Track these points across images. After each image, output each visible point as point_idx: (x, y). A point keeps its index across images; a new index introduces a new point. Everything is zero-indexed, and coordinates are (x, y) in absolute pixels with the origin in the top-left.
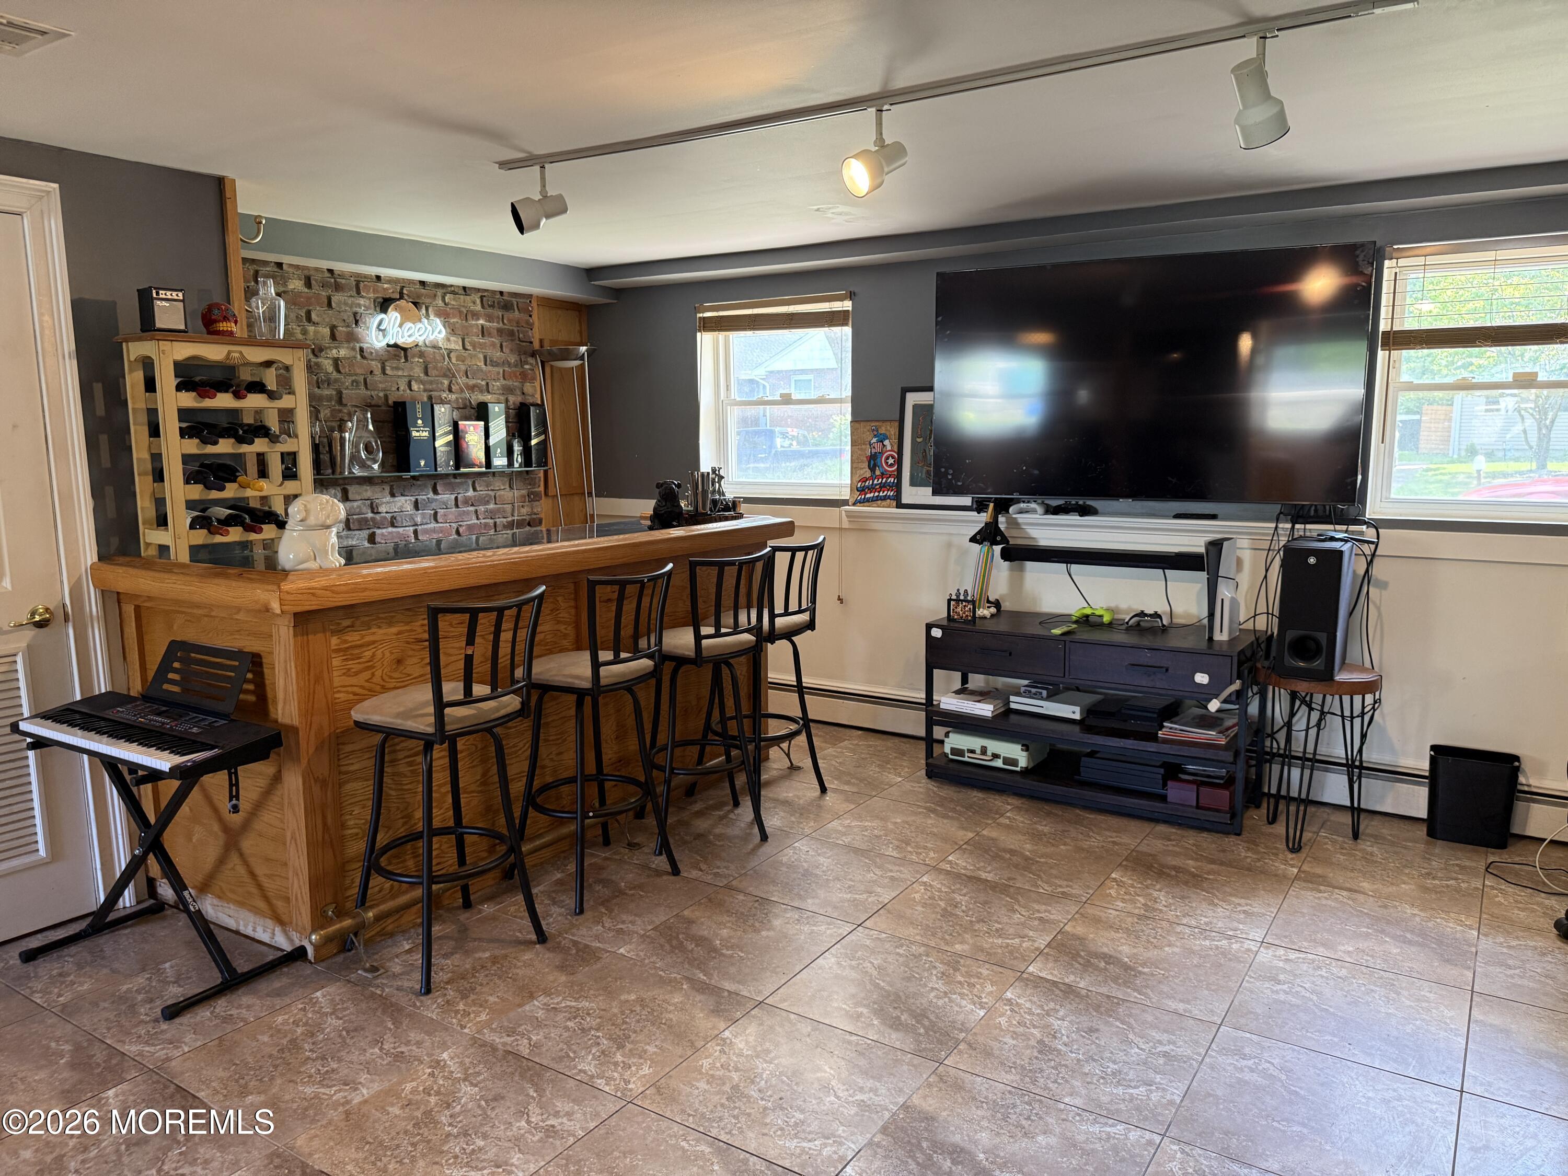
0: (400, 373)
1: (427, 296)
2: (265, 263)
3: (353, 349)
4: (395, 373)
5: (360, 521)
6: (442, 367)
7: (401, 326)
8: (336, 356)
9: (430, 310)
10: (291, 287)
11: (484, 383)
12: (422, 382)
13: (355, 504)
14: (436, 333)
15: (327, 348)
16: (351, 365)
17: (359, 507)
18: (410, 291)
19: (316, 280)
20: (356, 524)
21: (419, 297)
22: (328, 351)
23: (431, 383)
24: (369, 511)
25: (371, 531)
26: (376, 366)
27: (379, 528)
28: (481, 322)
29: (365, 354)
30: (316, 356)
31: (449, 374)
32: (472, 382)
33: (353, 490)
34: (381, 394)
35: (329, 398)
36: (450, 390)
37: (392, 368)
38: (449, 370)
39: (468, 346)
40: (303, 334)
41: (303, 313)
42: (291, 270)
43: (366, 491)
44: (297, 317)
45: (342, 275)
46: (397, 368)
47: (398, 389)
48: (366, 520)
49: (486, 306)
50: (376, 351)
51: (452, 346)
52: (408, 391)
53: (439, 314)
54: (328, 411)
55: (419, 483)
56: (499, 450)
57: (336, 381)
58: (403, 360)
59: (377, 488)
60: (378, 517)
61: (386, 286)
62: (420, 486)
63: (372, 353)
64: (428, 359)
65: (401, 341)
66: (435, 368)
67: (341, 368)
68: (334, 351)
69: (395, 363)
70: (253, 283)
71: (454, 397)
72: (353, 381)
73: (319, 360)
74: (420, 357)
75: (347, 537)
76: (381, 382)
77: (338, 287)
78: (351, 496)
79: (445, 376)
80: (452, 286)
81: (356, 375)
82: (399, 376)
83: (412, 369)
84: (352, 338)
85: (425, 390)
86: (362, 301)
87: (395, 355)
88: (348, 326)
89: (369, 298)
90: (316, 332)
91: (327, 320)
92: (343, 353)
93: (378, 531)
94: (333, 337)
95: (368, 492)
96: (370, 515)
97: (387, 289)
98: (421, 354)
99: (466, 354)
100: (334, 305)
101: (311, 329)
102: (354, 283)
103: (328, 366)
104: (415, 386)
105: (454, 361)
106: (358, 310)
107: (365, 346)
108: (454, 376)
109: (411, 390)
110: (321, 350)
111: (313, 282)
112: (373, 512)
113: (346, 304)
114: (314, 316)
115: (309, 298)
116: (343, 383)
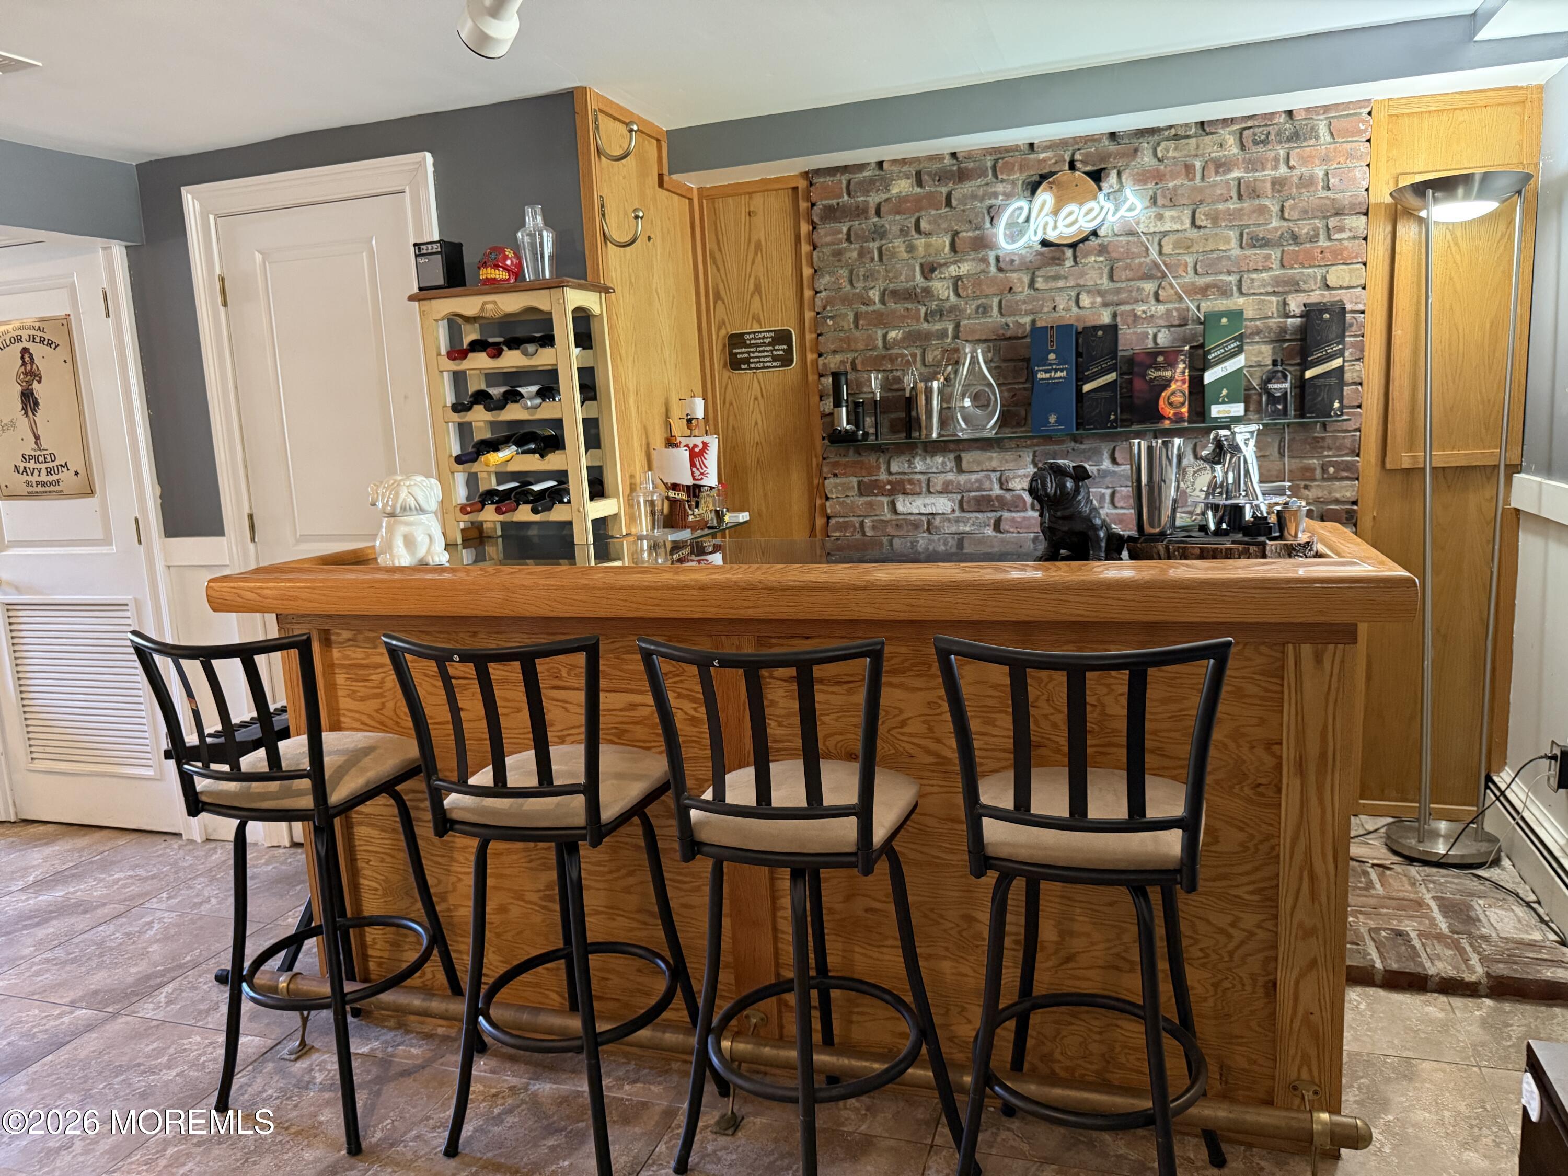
0: (1061, 284)
1: (1123, 155)
2: (861, 167)
3: (984, 260)
4: (1052, 284)
5: (978, 500)
6: (1141, 264)
7: (1056, 212)
8: (954, 274)
9: (1124, 177)
10: (894, 191)
11: (1233, 279)
12: (1100, 293)
13: (974, 477)
14: (1122, 212)
15: (941, 265)
16: (977, 284)
17: (977, 481)
18: (1087, 155)
19: (929, 174)
20: (972, 502)
21: (1105, 157)
22: (943, 269)
23: (1118, 291)
24: (996, 486)
25: (998, 514)
26: (1020, 279)
27: (1009, 510)
28: (1236, 174)
29: (1002, 265)
30: (926, 278)
31: (1154, 273)
32: (1201, 281)
33: (968, 458)
34: (1027, 320)
35: (943, 334)
36: (1157, 299)
37: (1047, 279)
38: (1157, 266)
39: (1201, 220)
40: (908, 252)
41: (911, 222)
42: (895, 169)
43: (991, 459)
44: (901, 230)
45: (969, 156)
46: (1056, 278)
47: (1054, 308)
48: (988, 499)
49: (1248, 143)
50: (1022, 257)
51: (1167, 227)
52: (1075, 309)
53: (1142, 178)
54: (937, 353)
55: (1083, 447)
56: (1225, 392)
57: (953, 309)
58: (1069, 263)
59: (1009, 455)
60: (1008, 496)
61: (1042, 156)
62: (1084, 451)
63: (1012, 261)
64: (1114, 255)
65: (1052, 236)
66: (1128, 267)
67: (960, 291)
68: (952, 268)
69: (1052, 270)
70: (846, 197)
71: (1161, 308)
72: (978, 307)
73: (930, 284)
74: (1100, 253)
75: (957, 520)
76: (1024, 302)
77: (962, 176)
78: (964, 465)
79: (1147, 277)
80: (1171, 127)
81: (987, 296)
82: (1061, 289)
83: (1082, 274)
84: (982, 244)
85: (1105, 305)
86: (1000, 188)
87: (1053, 259)
88: (976, 229)
89: (1013, 183)
90: (928, 246)
91: (944, 226)
92: (965, 268)
93: (1006, 515)
94: (953, 248)
95: (994, 459)
96: (997, 491)
97: (1044, 160)
98: (1103, 250)
99: (1194, 234)
100: (954, 203)
101: (920, 242)
102: (989, 164)
103: (941, 288)
104: (1085, 301)
105: (1167, 249)
106: (993, 201)
107: (1001, 253)
108: (1164, 276)
109: (1079, 308)
110: (933, 270)
111: (925, 177)
112: (1001, 488)
113: (974, 197)
114: (924, 225)
115: (918, 200)
116: (962, 311)
